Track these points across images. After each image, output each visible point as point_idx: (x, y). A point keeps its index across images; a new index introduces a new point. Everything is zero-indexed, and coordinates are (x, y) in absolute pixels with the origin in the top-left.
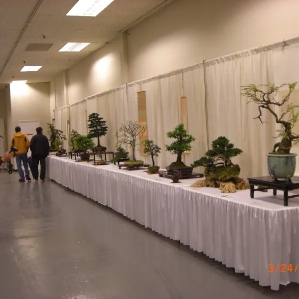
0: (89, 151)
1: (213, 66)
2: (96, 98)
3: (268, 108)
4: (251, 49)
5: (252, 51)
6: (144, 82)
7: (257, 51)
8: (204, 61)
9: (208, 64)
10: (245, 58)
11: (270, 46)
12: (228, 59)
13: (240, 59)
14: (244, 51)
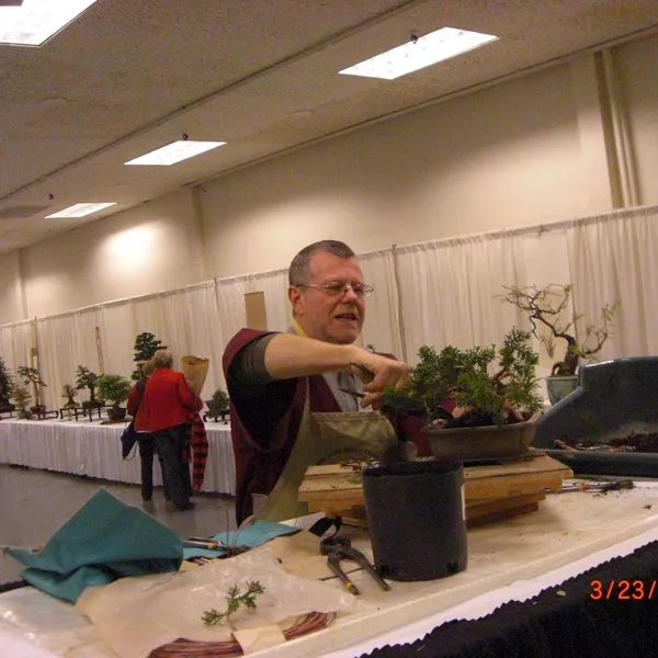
0: (124, 405)
1: (413, 255)
2: (129, 305)
3: (540, 318)
4: (485, 233)
5: (487, 235)
6: (259, 276)
7: (495, 236)
8: (394, 246)
9: (402, 251)
10: (474, 245)
11: (519, 230)
12: (443, 245)
13: (464, 246)
14: (473, 235)
